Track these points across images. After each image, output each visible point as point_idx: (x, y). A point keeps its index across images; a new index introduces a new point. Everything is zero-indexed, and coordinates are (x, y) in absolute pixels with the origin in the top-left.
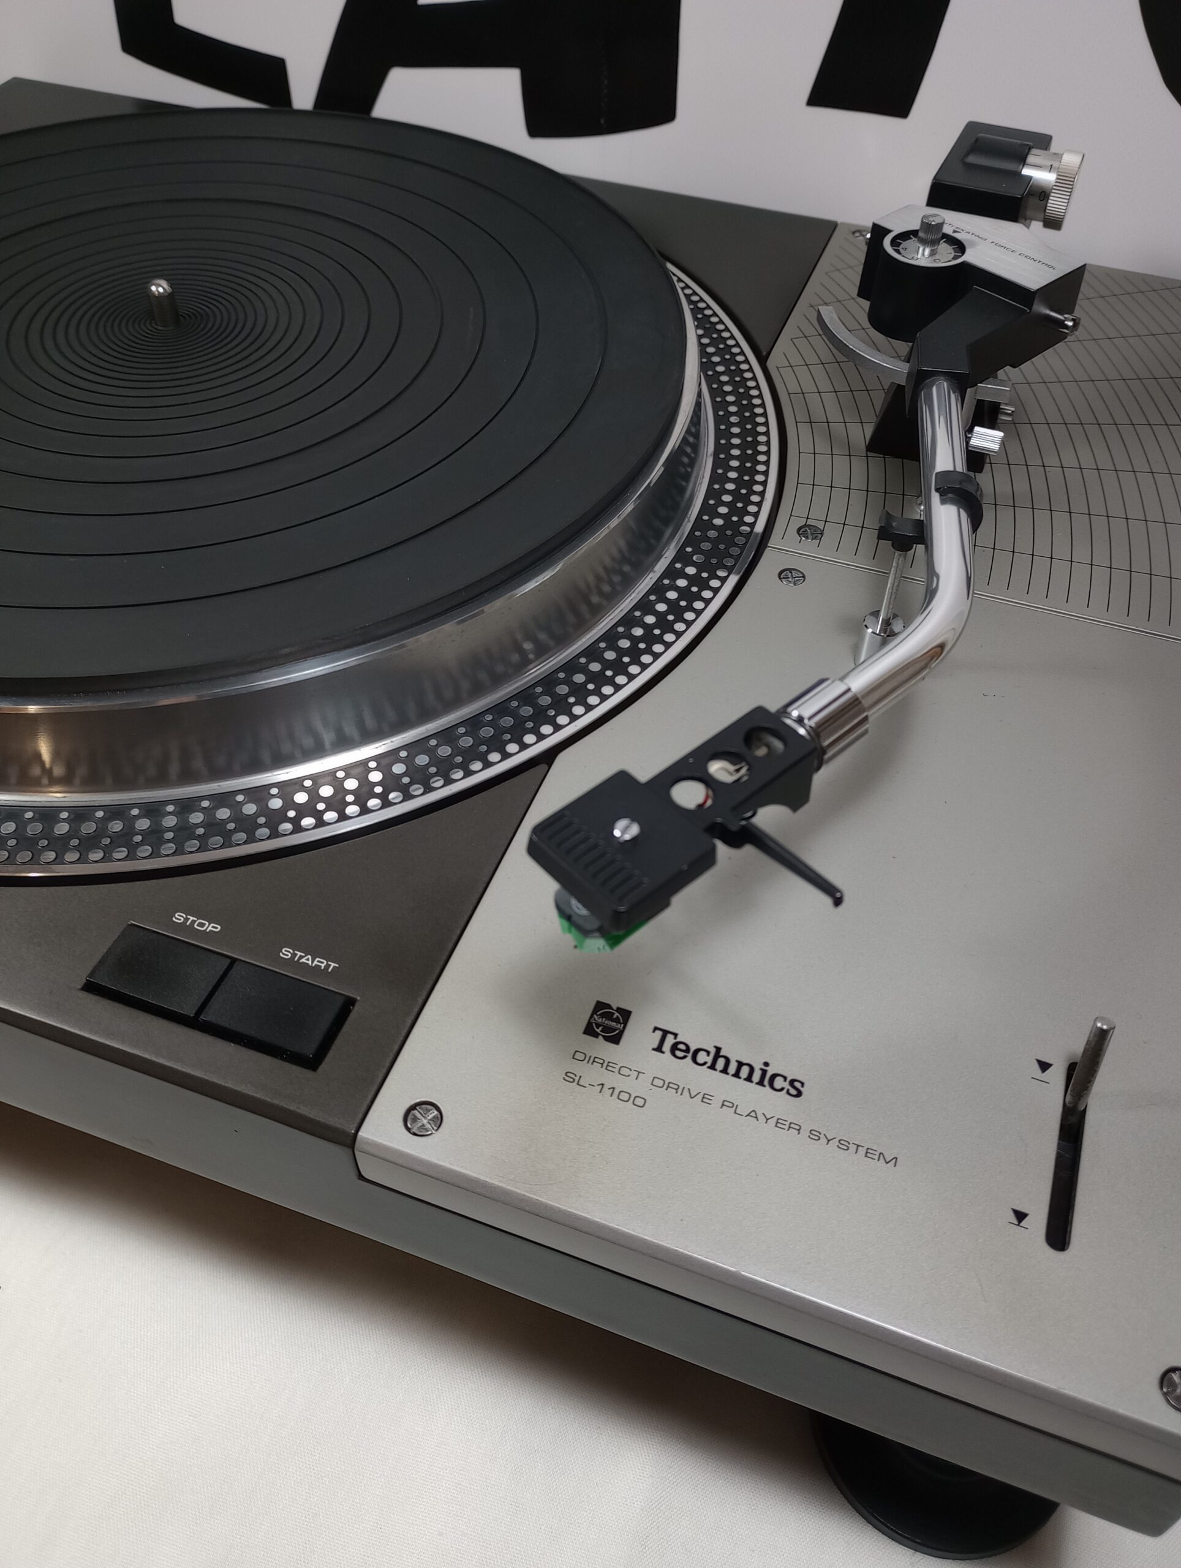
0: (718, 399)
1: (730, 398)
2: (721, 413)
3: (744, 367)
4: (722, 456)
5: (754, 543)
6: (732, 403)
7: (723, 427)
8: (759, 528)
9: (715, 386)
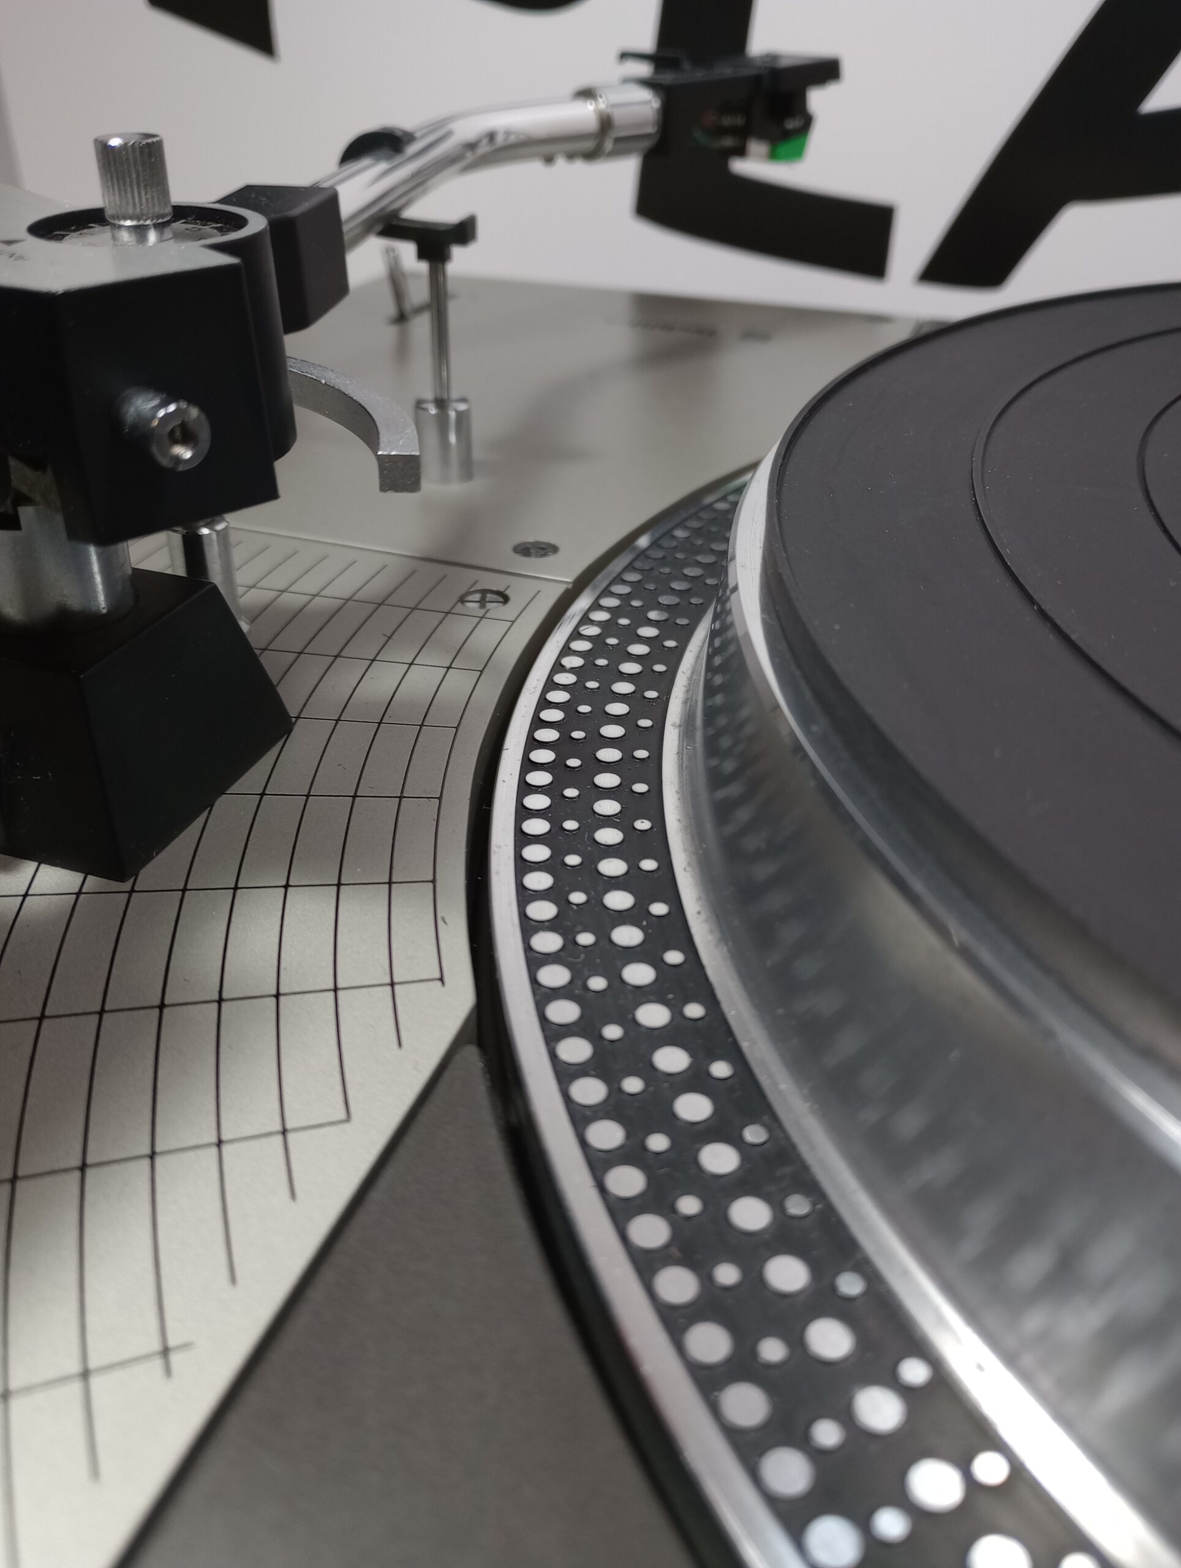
0: (649, 865)
1: (612, 867)
2: (643, 825)
3: (555, 976)
4: (645, 723)
5: (602, 580)
6: (610, 851)
7: (641, 788)
8: (583, 603)
9: (659, 909)
